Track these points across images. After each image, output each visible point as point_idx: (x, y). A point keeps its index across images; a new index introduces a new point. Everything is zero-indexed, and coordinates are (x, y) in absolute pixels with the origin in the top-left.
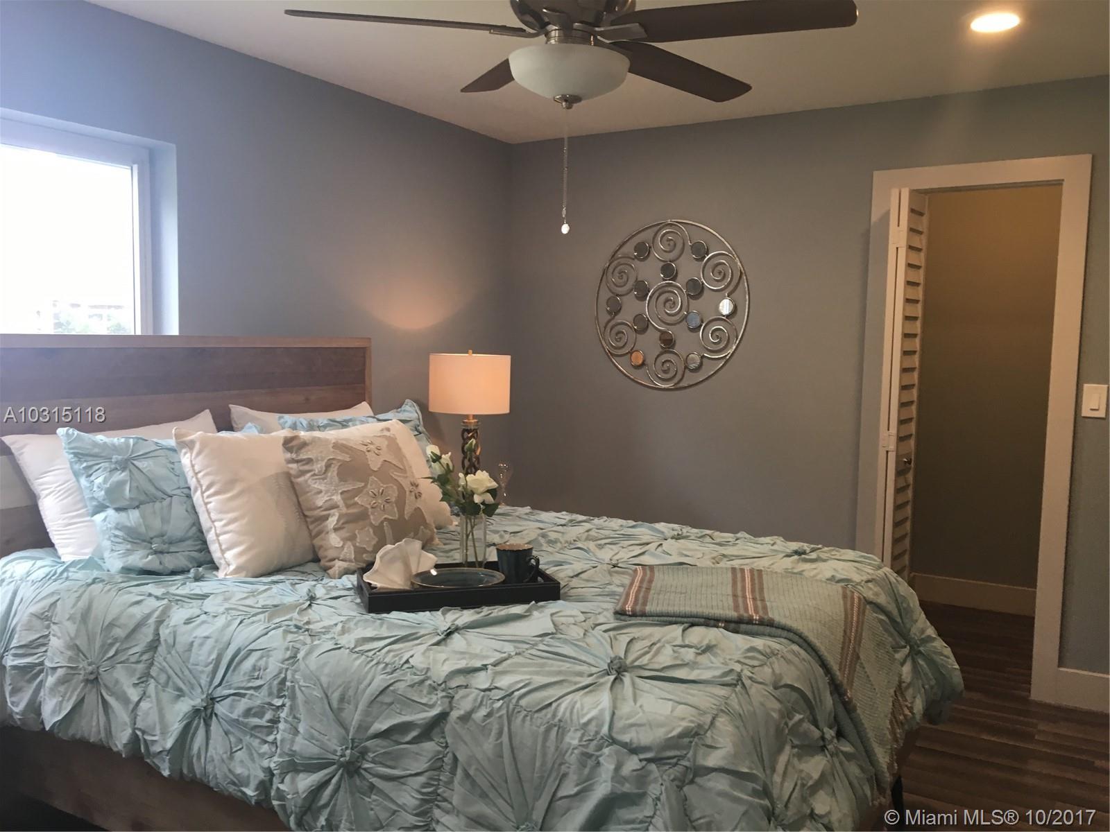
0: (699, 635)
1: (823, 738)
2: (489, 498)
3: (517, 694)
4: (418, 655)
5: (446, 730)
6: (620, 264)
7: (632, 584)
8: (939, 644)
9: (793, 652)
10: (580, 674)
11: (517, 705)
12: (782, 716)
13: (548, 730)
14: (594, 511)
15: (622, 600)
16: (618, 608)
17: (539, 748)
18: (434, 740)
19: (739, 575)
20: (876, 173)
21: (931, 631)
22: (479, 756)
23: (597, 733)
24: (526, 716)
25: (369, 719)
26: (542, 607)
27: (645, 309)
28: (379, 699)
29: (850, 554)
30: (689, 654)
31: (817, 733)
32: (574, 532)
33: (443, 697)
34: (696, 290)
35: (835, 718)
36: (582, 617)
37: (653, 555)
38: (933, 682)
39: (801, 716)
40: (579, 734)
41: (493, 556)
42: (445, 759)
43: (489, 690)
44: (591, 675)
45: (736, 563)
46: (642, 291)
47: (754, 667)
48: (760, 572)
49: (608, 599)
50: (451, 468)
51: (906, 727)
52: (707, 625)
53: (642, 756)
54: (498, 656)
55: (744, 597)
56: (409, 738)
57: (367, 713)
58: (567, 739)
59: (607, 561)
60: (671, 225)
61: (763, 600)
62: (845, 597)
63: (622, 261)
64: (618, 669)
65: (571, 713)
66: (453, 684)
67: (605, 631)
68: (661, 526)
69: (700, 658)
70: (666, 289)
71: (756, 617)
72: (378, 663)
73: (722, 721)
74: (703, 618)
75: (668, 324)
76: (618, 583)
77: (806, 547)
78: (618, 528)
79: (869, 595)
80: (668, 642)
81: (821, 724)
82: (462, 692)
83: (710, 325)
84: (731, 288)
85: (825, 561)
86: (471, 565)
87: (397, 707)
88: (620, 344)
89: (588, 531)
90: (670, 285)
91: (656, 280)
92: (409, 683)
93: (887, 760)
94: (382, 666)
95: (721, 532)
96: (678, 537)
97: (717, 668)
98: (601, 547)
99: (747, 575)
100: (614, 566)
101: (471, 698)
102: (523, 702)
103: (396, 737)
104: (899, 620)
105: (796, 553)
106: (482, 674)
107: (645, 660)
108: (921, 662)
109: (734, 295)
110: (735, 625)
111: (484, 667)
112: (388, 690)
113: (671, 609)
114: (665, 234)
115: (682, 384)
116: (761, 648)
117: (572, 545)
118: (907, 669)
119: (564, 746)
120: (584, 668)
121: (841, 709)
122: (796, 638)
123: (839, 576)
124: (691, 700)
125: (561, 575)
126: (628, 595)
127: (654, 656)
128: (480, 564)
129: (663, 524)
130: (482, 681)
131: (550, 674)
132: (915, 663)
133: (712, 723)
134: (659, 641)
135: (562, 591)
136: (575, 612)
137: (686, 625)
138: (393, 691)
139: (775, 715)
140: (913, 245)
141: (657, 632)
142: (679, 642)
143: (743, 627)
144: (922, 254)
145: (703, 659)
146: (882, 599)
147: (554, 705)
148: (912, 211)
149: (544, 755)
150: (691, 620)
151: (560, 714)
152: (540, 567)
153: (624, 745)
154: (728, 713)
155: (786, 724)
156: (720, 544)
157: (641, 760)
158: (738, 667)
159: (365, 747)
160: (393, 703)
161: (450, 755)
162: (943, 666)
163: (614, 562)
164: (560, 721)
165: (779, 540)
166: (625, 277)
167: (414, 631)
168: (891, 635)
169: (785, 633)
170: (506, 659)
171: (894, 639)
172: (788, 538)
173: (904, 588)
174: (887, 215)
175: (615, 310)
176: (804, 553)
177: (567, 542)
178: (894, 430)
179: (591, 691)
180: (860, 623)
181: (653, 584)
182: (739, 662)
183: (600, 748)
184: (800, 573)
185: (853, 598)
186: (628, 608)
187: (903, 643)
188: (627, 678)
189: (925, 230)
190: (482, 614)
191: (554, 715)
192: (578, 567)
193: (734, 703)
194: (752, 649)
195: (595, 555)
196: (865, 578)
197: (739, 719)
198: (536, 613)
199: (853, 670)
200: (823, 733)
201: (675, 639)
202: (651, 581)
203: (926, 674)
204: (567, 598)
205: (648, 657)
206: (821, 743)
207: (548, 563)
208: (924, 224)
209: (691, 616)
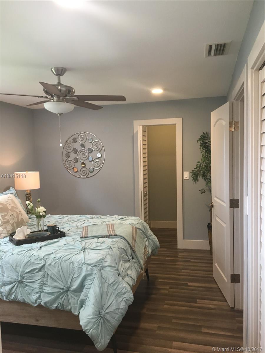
0: (101, 240)
1: (129, 259)
2: (44, 214)
3: (62, 257)
4: (35, 253)
5: (45, 268)
6: (68, 144)
7: (83, 231)
8: (154, 236)
9: (122, 241)
10: (76, 251)
11: (62, 260)
12: (120, 254)
13: (70, 264)
14: (68, 214)
15: (82, 235)
16: (81, 236)
17: (68, 268)
18: (42, 271)
19: (108, 226)
20: (134, 121)
21: (152, 233)
22: (54, 273)
23: (81, 262)
24: (64, 262)
25: (24, 269)
26: (61, 239)
27: (77, 156)
28: (26, 264)
29: (133, 217)
30: (99, 244)
31: (128, 258)
32: (64, 220)
33: (43, 261)
34: (90, 151)
35: (131, 254)
36: (73, 240)
37: (86, 223)
38: (153, 245)
39: (124, 254)
40: (77, 264)
41: (46, 228)
42: (45, 275)
43: (55, 258)
44: (78, 251)
45: (107, 223)
46: (76, 151)
47: (113, 245)
48: (113, 224)
49: (78, 235)
50: (33, 206)
51: (147, 255)
52: (102, 237)
53: (91, 266)
54: (55, 251)
55: (110, 230)
56: (35, 272)
57: (24, 268)
58: (75, 265)
59: (75, 226)
60: (83, 133)
61: (114, 230)
62: (132, 227)
63: (70, 143)
64: (84, 249)
65: (75, 259)
66: (45, 258)
67: (79, 242)
68: (87, 216)
69: (102, 244)
70: (82, 151)
71: (113, 234)
72: (25, 256)
73: (108, 256)
74: (101, 236)
75: (83, 160)
76: (80, 231)
77: (123, 217)
78: (76, 217)
79: (138, 227)
80: (94, 242)
81: (128, 256)
82: (48, 259)
83: (95, 160)
84: (100, 150)
85: (127, 220)
86: (40, 231)
87: (31, 265)
88: (70, 166)
89: (68, 219)
90: (83, 149)
91: (79, 148)
92: (34, 259)
93: (143, 263)
94: (26, 257)
95: (103, 215)
96: (92, 218)
97: (105, 246)
98: (73, 223)
99: (110, 225)
100: (77, 227)
101: (51, 260)
102: (63, 259)
103: (32, 272)
104: (144, 231)
105: (121, 219)
106: (52, 255)
107: (89, 246)
108: (150, 241)
109: (100, 152)
110: (108, 237)
111: (53, 253)
112: (29, 262)
113: (94, 235)
114: (81, 136)
115: (88, 176)
116: (115, 240)
117: (65, 223)
118: (147, 243)
119: (74, 266)
120: (76, 250)
121: (132, 252)
122: (122, 238)
123: (131, 223)
124: (101, 253)
125: (64, 230)
126: (83, 233)
127: (91, 246)
128: (43, 231)
129: (87, 215)
130: (52, 256)
131: (68, 252)
132: (149, 241)
133: (106, 257)
134: (92, 242)
135: (66, 234)
136: (70, 239)
137: (97, 238)
138: (31, 262)
139: (119, 254)
140: (144, 139)
141: (91, 240)
142: (97, 242)
143: (110, 237)
144: (146, 141)
145: (102, 245)
146: (141, 227)
147: (71, 259)
148: (143, 131)
149: (69, 269)
150: (99, 237)
151: (72, 260)
152: (59, 229)
153: (88, 264)
154: (109, 254)
155: (121, 256)
156: (103, 219)
157: (91, 267)
158: (110, 245)
159: (24, 276)
160: (30, 265)
161: (46, 274)
162: (155, 241)
163: (77, 226)
164: (73, 261)
165: (117, 216)
166: (70, 148)
167: (31, 248)
168: (143, 235)
169: (119, 237)
170: (57, 251)
171: (144, 236)
172: (119, 215)
173: (146, 224)
174: (137, 132)
175: (68, 156)
176: (123, 218)
177: (63, 222)
178: (142, 186)
179: (79, 254)
180: (136, 233)
181: (88, 230)
182: (110, 244)
183: (82, 266)
184: (122, 223)
185: (134, 227)
186: (84, 236)
187: (146, 237)
188: (86, 251)
189: (147, 135)
190: (47, 242)
191: (71, 261)
192: (68, 228)
193: (110, 253)
194: (113, 241)
195: (72, 225)
196: (137, 223)
197: (111, 255)
198: (61, 240)
199: (135, 243)
200: (129, 258)
201: (95, 241)
202: (88, 229)
203: (151, 243)
204: (67, 236)
205: (90, 246)
206: (129, 260)
207: (61, 228)
208: (146, 134)
209: (98, 236)
